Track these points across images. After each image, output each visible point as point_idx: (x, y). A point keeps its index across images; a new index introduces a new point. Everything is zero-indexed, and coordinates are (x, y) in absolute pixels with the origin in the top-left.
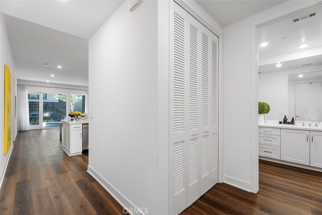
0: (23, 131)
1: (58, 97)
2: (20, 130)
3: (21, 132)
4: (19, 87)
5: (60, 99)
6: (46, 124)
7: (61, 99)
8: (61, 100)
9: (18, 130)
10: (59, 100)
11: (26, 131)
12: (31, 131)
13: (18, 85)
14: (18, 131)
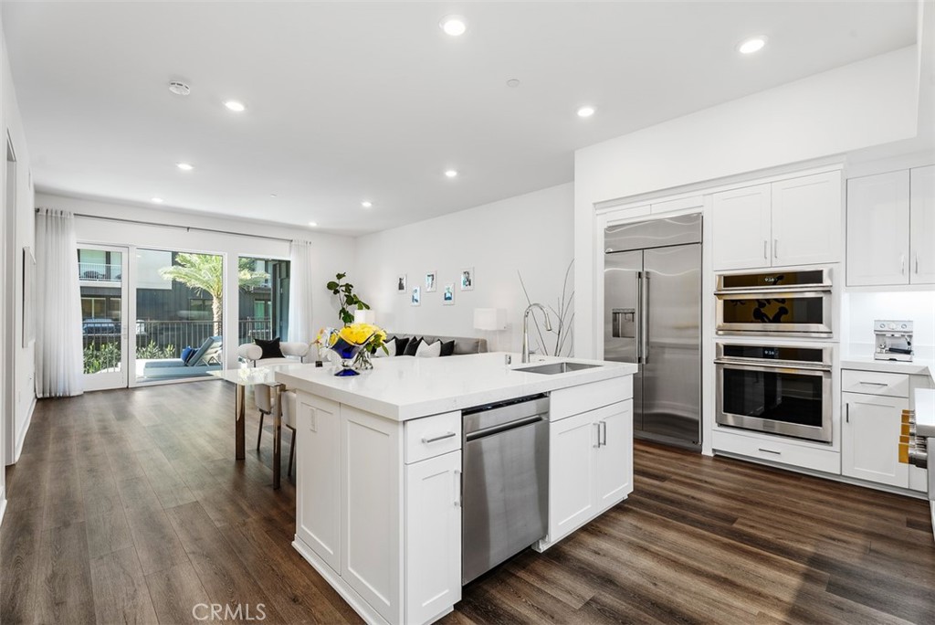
0: (60, 398)
1: (170, 273)
2: (48, 395)
3: (50, 402)
4: (42, 222)
5: (178, 280)
6: (148, 366)
7: (181, 280)
8: (180, 283)
9: (40, 396)
10: (174, 282)
11: (70, 397)
12: (91, 396)
13: (37, 211)
14: (39, 400)
